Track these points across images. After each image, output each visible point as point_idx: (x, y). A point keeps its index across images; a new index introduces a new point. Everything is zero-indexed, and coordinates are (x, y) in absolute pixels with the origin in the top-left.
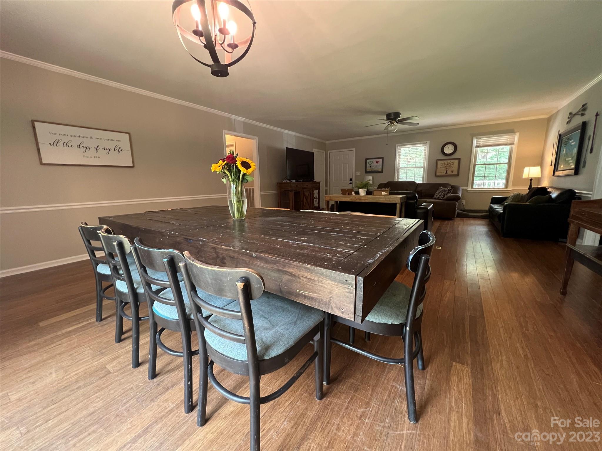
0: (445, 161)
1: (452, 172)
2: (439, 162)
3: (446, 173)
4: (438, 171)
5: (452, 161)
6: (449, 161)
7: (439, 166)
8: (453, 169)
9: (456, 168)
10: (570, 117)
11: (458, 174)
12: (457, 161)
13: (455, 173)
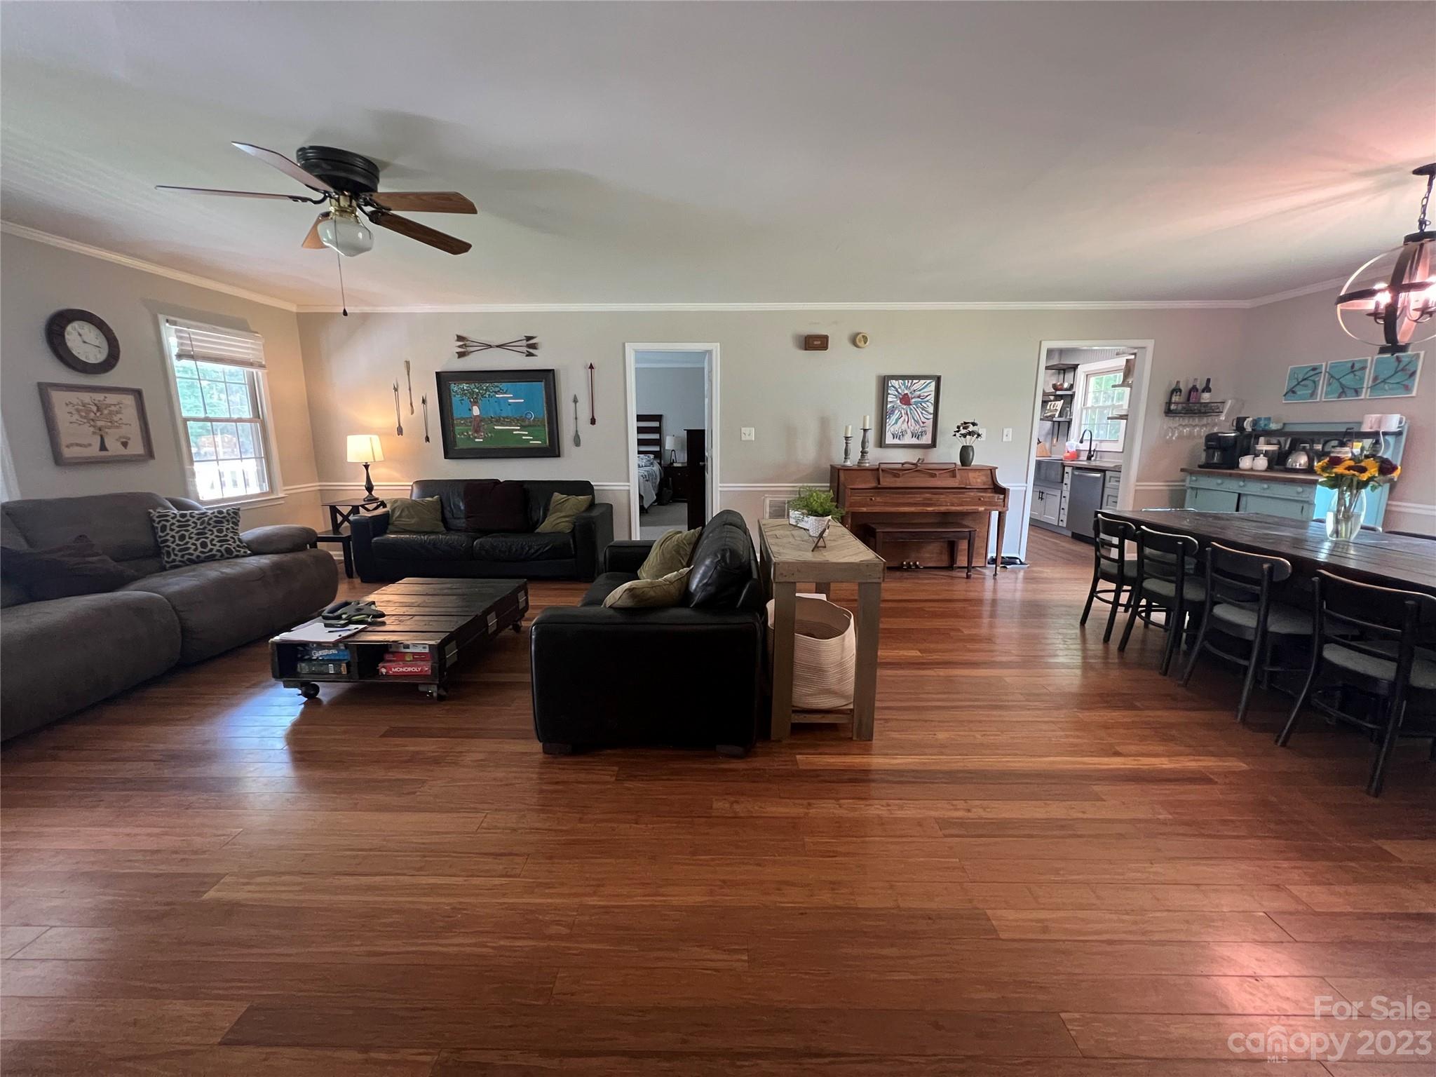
0: (85, 397)
1: (125, 444)
2: (57, 396)
3: (103, 447)
4: (62, 442)
5: (112, 398)
6: (99, 397)
7: (60, 412)
8: (124, 431)
9: (134, 431)
10: (465, 346)
11: (150, 454)
12: (129, 400)
13: (137, 448)
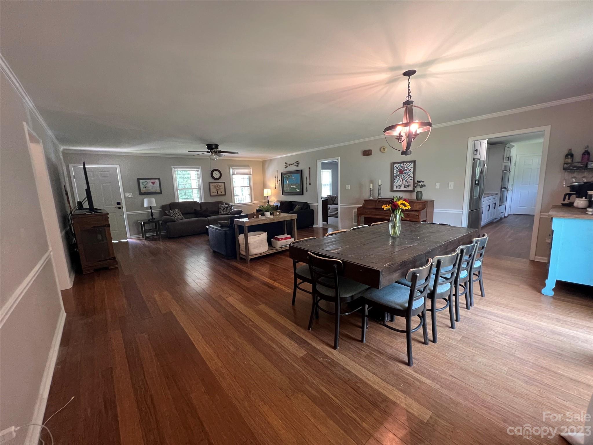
0: (215, 184)
1: (221, 192)
2: (211, 184)
3: (218, 193)
4: (211, 192)
5: (220, 184)
6: (218, 184)
7: (211, 187)
8: (221, 190)
9: (223, 190)
10: (287, 165)
11: (225, 194)
12: (223, 184)
13: (223, 193)
